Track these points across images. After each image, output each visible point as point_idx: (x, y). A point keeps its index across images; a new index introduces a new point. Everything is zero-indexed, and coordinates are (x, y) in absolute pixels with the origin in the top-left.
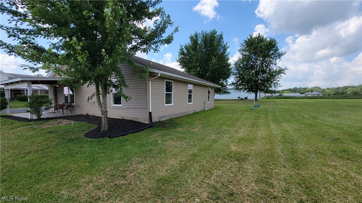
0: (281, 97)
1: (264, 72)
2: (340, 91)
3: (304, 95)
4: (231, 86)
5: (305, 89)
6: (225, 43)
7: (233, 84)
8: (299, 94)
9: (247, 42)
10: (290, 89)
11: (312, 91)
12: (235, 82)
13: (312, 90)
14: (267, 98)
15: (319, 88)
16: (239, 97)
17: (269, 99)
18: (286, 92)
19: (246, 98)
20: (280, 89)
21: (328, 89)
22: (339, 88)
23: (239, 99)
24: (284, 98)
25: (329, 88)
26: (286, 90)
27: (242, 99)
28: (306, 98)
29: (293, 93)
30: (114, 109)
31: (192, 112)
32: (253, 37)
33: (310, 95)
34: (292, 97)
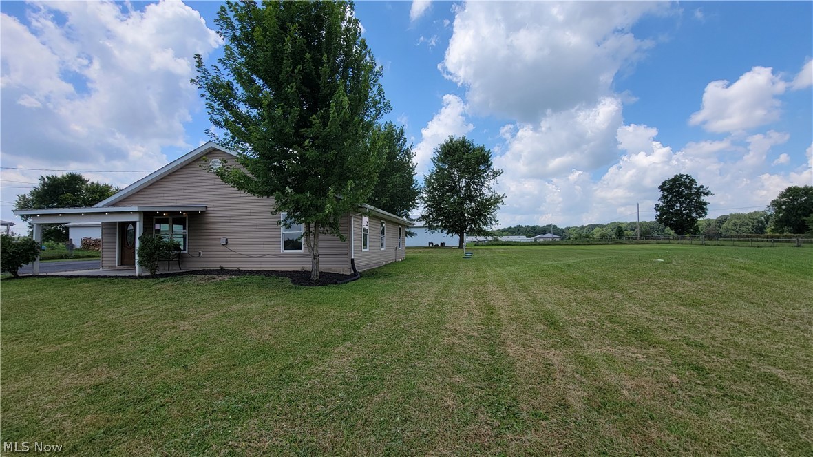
0: (496, 243)
1: (472, 199)
2: (585, 232)
3: (532, 239)
4: (421, 221)
5: (534, 228)
6: (408, 145)
7: (423, 218)
8: (524, 237)
9: (445, 147)
10: (511, 228)
11: (545, 233)
12: (425, 214)
13: (545, 231)
14: (475, 245)
15: (555, 227)
16: (430, 243)
17: (478, 245)
18: (505, 233)
19: (443, 244)
20: (495, 228)
21: (568, 228)
22: (583, 227)
23: (431, 245)
24: (502, 245)
25: (570, 228)
26: (504, 230)
27: (437, 246)
28: (536, 243)
29: (516, 235)
30: (286, 257)
31: (384, 263)
32: (454, 140)
33: (542, 240)
34: (515, 242)
